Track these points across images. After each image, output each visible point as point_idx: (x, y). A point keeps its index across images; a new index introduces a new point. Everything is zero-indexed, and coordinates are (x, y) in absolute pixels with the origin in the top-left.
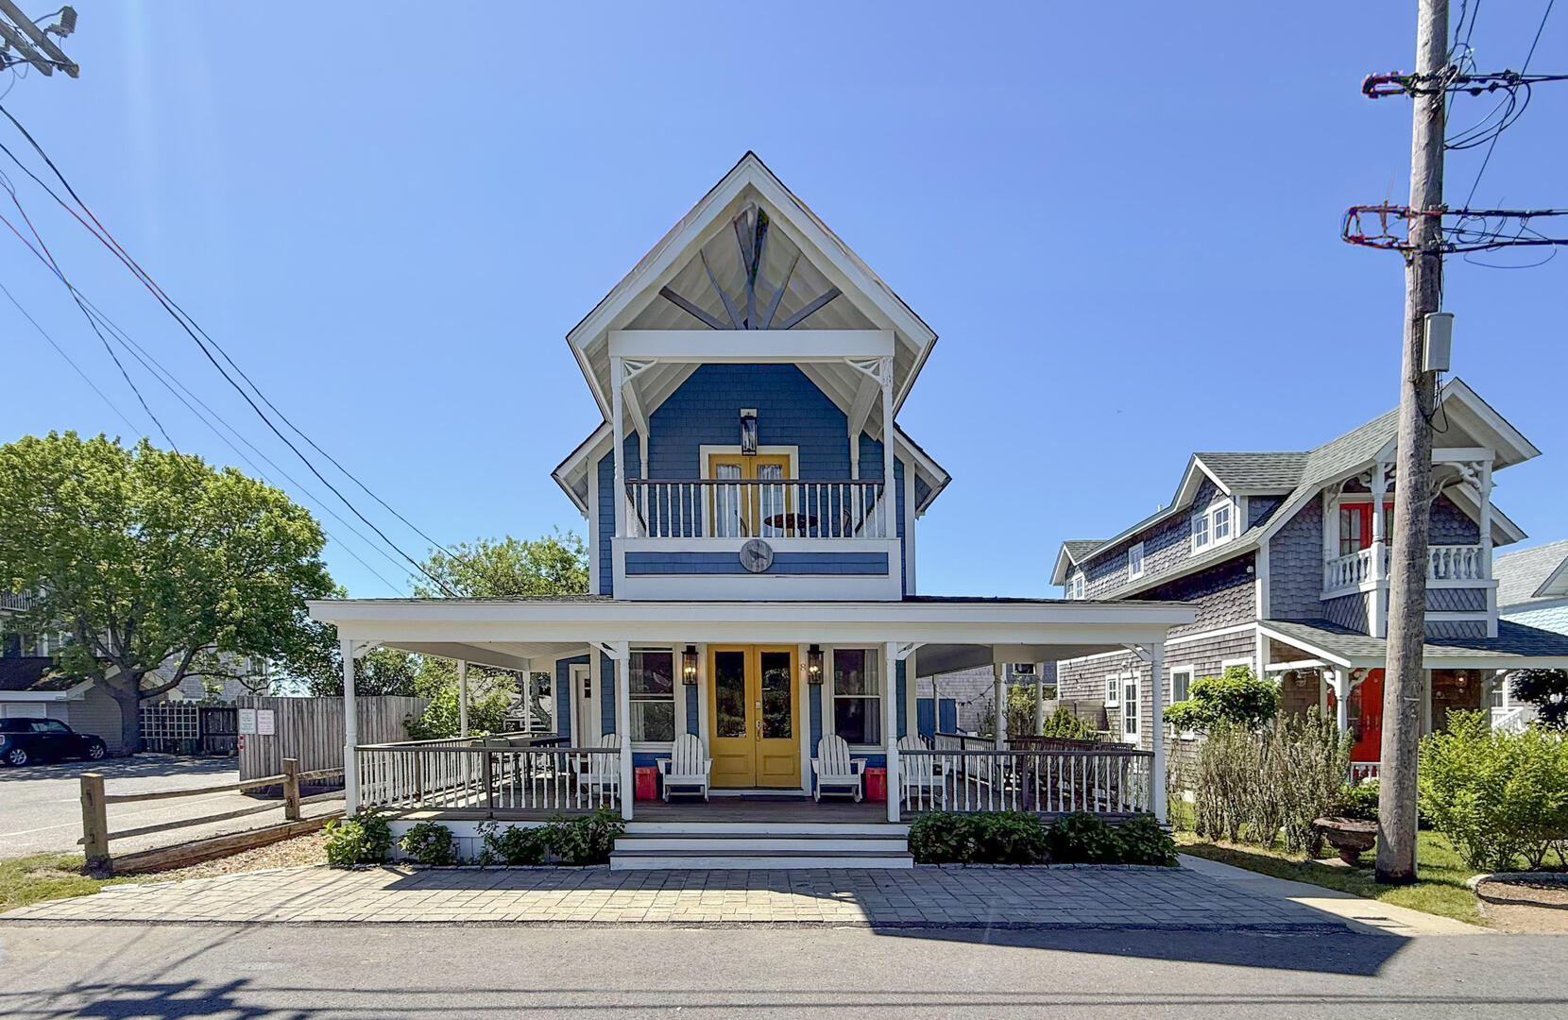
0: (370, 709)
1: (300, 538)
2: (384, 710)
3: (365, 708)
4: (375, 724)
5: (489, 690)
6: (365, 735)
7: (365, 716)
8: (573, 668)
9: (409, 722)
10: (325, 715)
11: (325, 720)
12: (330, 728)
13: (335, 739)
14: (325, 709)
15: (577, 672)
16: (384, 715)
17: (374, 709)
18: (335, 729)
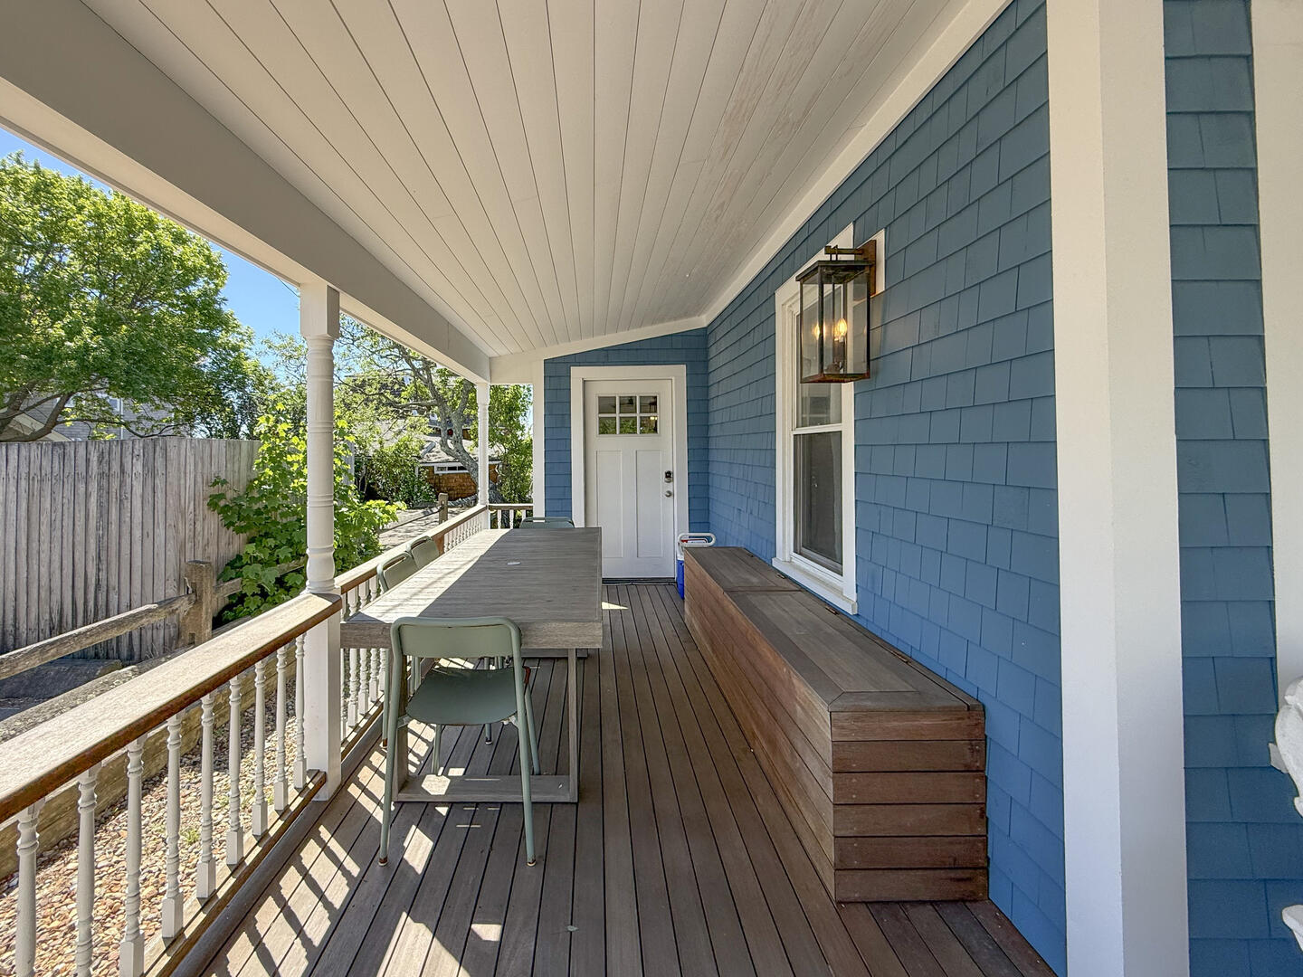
0: (128, 467)
1: (190, 263)
2: (160, 469)
3: (116, 468)
4: (137, 503)
5: (400, 432)
6: (114, 527)
7: (115, 484)
8: (578, 374)
9: (222, 496)
10: (23, 483)
11: (24, 495)
12: (34, 518)
13: (45, 538)
14: (24, 470)
15: (584, 382)
16: (159, 482)
17: (139, 468)
18: (45, 519)
